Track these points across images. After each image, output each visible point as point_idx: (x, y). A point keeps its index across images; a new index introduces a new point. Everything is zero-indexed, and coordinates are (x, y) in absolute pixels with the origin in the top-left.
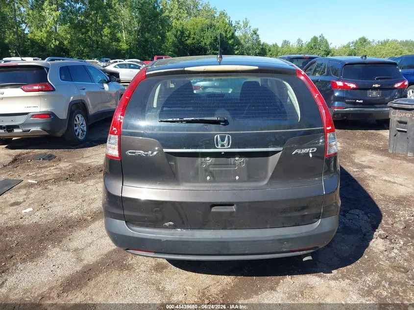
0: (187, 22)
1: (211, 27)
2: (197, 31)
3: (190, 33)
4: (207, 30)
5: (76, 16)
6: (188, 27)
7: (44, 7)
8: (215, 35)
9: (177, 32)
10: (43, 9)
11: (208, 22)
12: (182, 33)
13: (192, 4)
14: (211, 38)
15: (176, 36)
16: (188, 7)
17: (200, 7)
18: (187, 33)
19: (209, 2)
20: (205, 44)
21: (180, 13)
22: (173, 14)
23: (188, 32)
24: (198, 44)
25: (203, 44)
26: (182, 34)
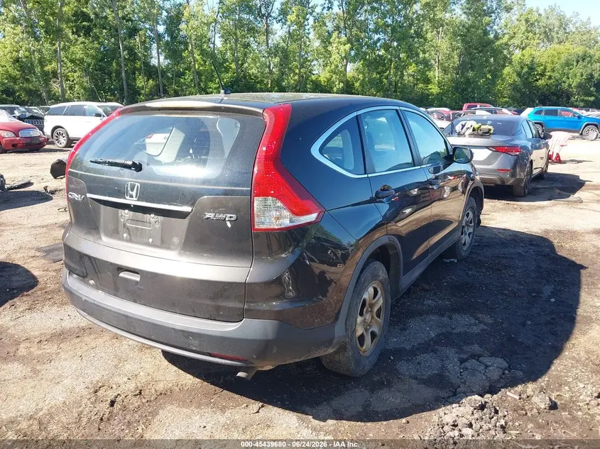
0: (542, 53)
1: (583, 60)
2: (558, 66)
3: (545, 69)
4: (575, 64)
5: (373, 50)
6: (543, 60)
7: (331, 40)
8: (589, 72)
9: (522, 68)
10: (330, 43)
11: (579, 50)
12: (531, 69)
13: (557, 24)
14: (582, 76)
15: (519, 74)
16: (550, 30)
17: (571, 28)
18: (540, 69)
19: (589, 19)
20: (570, 85)
21: (527, 39)
22: (516, 41)
23: (542, 67)
24: (557, 86)
25: (565, 86)
26: (530, 72)
